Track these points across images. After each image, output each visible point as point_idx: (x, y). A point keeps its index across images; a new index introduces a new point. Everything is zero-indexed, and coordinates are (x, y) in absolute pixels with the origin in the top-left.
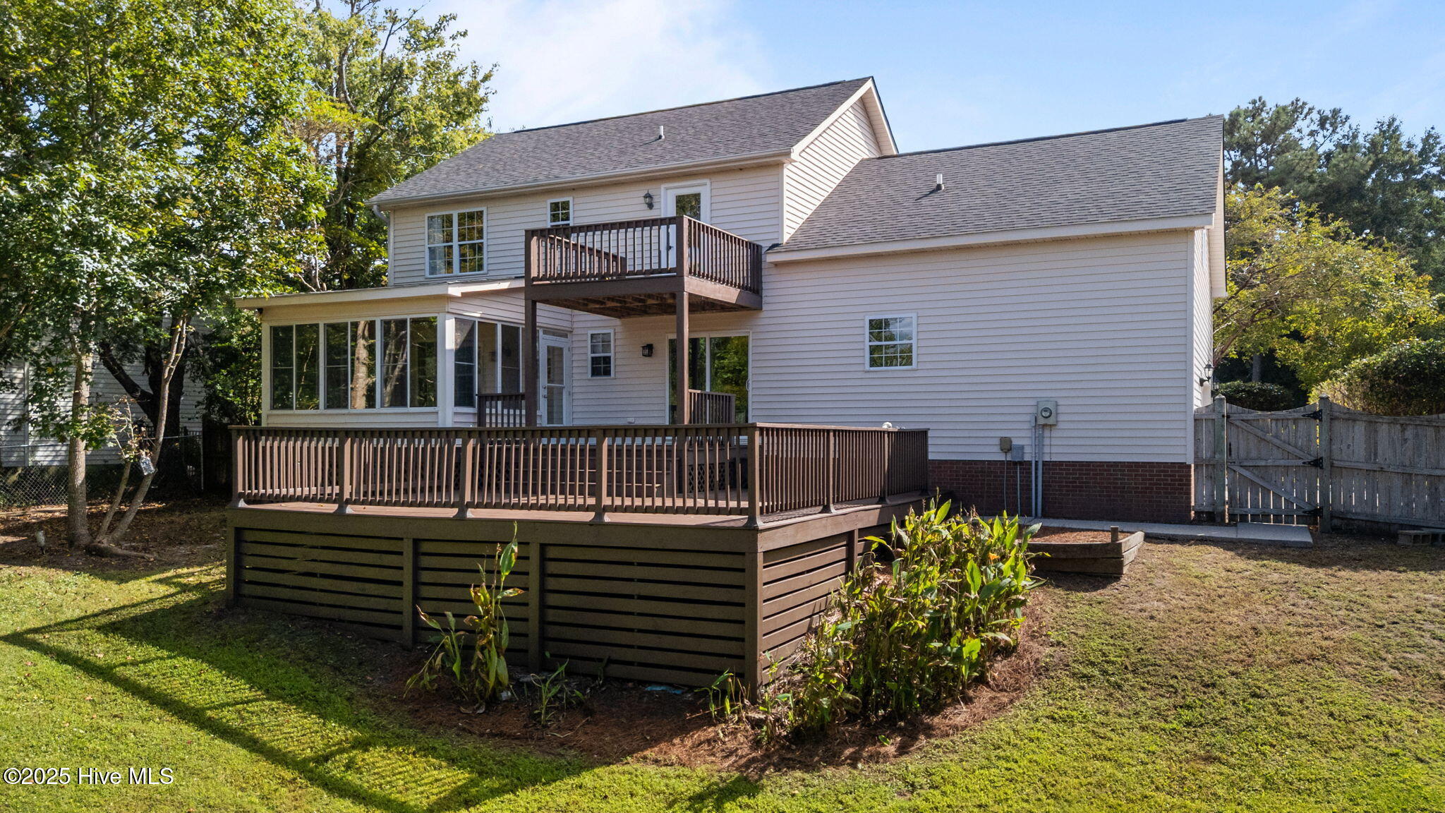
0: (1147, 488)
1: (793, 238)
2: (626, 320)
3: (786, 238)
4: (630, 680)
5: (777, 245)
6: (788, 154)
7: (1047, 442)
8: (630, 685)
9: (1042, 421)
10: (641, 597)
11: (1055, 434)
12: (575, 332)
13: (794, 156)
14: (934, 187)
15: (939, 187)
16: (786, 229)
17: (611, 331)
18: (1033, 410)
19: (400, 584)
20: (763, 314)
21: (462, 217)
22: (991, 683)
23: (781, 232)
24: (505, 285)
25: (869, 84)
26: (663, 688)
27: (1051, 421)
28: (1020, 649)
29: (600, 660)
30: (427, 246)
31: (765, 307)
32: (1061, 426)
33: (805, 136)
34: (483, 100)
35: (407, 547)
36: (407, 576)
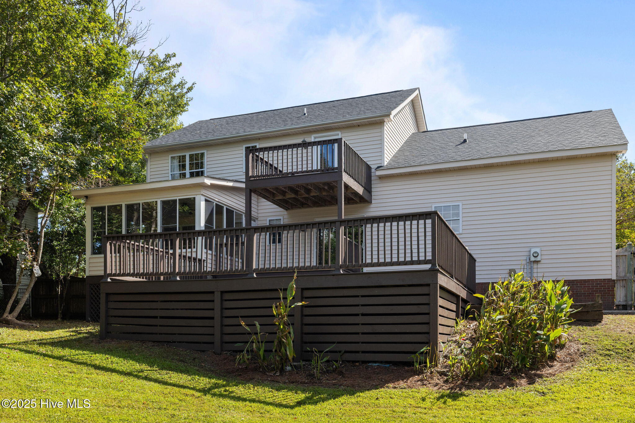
0: (590, 293)
1: (389, 163)
2: (291, 211)
3: (386, 163)
4: (358, 362)
5: (381, 167)
6: (388, 115)
7: (535, 270)
8: (357, 364)
9: (533, 259)
10: (363, 315)
11: (540, 266)
12: (259, 219)
13: (391, 116)
14: (462, 141)
15: (465, 141)
16: (386, 159)
17: (281, 218)
18: (527, 254)
19: (212, 318)
20: (372, 206)
21: (191, 156)
22: (558, 359)
23: (382, 159)
24: (230, 184)
25: (417, 92)
26: (377, 364)
27: (538, 259)
28: (567, 346)
29: (340, 352)
30: (170, 173)
31: (373, 201)
32: (542, 261)
33: (395, 108)
34: (186, 104)
35: (217, 297)
36: (217, 314)
